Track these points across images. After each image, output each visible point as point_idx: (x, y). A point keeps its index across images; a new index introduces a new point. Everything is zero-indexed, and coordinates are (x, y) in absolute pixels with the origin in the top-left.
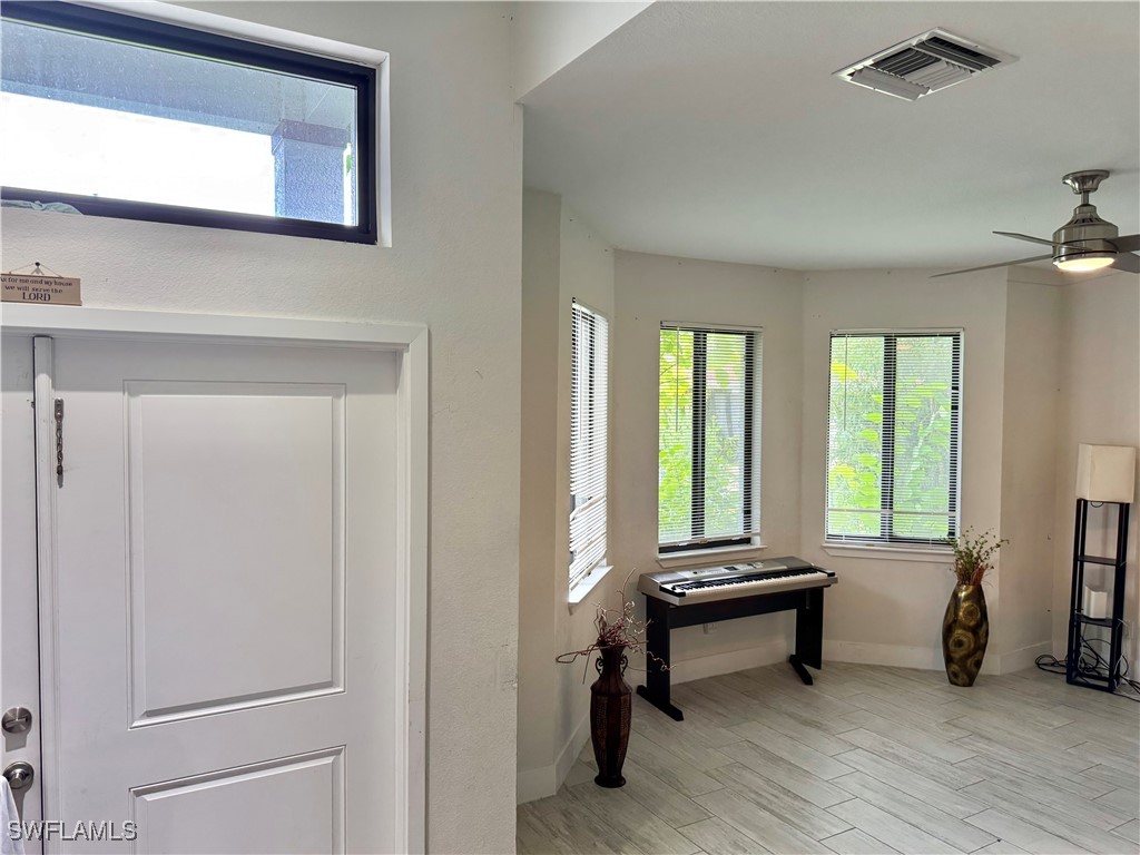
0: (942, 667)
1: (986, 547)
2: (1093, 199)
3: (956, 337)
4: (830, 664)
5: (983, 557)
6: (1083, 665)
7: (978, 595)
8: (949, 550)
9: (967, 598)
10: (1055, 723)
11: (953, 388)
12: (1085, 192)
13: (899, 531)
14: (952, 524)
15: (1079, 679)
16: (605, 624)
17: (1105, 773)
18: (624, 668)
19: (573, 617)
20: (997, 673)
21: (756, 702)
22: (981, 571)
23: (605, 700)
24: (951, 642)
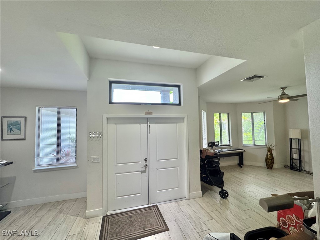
0: (266, 166)
1: (272, 146)
3: (264, 112)
4: (245, 165)
5: (272, 148)
6: (294, 167)
7: (271, 154)
8: (265, 147)
9: (269, 155)
11: (264, 120)
12: (283, 90)
13: (256, 144)
14: (266, 142)
15: (293, 169)
20: (276, 168)
22: (272, 150)
24: (267, 162)
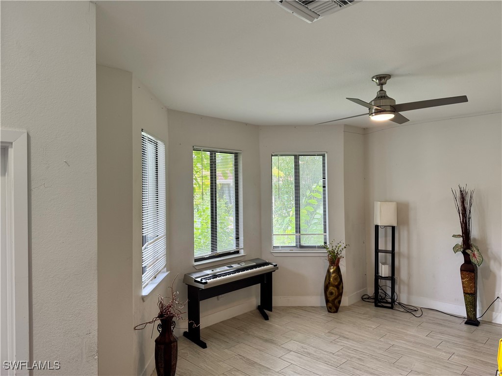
0: (325, 305)
1: (340, 248)
2: (385, 88)
3: (324, 156)
4: (276, 308)
5: (339, 253)
6: (380, 298)
7: (338, 270)
8: (325, 251)
9: (334, 272)
10: (373, 326)
11: (323, 178)
12: (381, 84)
13: (303, 243)
14: (325, 238)
15: (379, 304)
16: (162, 305)
17: (396, 349)
18: (173, 328)
19: (145, 303)
20: (347, 305)
21: (242, 332)
22: (339, 259)
23: (163, 347)
24: (328, 293)
